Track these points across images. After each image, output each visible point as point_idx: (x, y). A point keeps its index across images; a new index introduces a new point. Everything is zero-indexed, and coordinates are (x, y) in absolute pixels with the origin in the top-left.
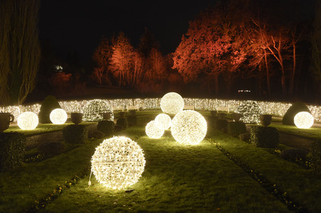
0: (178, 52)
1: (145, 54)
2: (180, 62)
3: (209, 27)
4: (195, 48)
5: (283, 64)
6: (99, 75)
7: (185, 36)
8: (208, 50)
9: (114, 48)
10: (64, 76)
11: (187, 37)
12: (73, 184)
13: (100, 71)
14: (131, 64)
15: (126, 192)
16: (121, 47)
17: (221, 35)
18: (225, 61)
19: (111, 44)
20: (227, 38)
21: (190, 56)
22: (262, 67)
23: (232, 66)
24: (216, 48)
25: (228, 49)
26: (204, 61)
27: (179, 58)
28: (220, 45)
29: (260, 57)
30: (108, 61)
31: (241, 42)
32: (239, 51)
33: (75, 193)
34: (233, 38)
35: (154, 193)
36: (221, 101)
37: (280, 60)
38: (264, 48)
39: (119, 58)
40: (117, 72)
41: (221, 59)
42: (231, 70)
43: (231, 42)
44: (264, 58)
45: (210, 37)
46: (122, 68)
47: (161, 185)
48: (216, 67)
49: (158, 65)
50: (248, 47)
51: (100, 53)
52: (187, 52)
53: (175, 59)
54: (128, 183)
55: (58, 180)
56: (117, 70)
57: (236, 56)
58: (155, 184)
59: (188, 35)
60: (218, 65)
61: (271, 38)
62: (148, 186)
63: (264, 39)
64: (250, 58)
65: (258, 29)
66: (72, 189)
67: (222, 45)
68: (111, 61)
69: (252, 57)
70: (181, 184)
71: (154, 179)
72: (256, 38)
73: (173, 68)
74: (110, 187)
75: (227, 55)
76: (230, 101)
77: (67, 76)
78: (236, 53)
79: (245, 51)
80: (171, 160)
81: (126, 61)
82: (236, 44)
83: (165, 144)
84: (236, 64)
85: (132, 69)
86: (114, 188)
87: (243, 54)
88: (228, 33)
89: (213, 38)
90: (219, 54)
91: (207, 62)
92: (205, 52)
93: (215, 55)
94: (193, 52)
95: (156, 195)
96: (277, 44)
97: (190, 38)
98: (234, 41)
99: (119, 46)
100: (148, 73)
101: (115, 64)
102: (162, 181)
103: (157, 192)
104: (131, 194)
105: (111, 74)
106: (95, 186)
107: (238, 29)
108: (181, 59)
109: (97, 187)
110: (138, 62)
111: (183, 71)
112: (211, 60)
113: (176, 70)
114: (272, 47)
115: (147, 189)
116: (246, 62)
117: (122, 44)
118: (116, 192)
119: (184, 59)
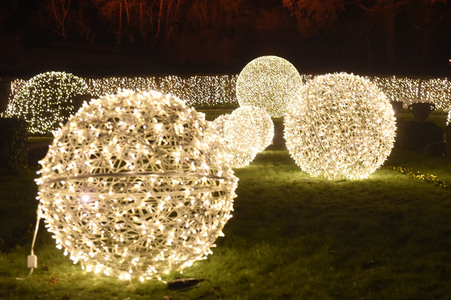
6: (60, 12)
15: (172, 286)
36: (408, 83)
40: (112, 5)
47: (294, 269)
54: (174, 257)
58: (272, 267)
62: (247, 272)
70: (366, 266)
71: (263, 252)
74: (108, 272)
76: (433, 82)
80: (301, 208)
83: (267, 178)
86: (125, 277)
95: (286, 297)
100: (200, 8)
103: (287, 289)
104: (192, 292)
105: (92, 10)
106: (54, 271)
109: (62, 276)
115: (245, 280)
118: (132, 287)
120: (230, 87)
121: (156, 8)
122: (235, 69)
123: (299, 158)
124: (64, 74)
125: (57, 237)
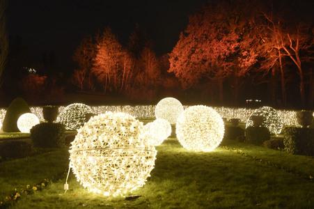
0: (176, 52)
1: (136, 54)
2: (178, 64)
3: (212, 23)
4: (196, 47)
5: (302, 66)
6: (81, 78)
7: (184, 33)
8: (211, 51)
9: (98, 47)
10: (37, 78)
11: (187, 35)
12: (40, 189)
13: (82, 73)
14: (120, 66)
15: (127, 199)
16: (108, 45)
17: (227, 33)
18: (232, 64)
19: (95, 42)
20: (234, 37)
21: (189, 57)
22: (276, 71)
23: (241, 69)
24: (220, 48)
25: (236, 49)
26: (207, 63)
27: (176, 59)
28: (225, 44)
29: (274, 59)
30: (91, 62)
31: (251, 40)
32: (249, 51)
33: (41, 200)
34: (241, 36)
35: (173, 201)
36: (229, 110)
37: (298, 63)
38: (279, 48)
39: (104, 59)
40: (103, 75)
41: (227, 61)
42: (239, 74)
43: (239, 41)
44: (278, 60)
45: (213, 35)
46: (107, 71)
47: (181, 192)
48: (221, 71)
49: (151, 68)
50: (260, 47)
51: (82, 53)
52: (185, 53)
53: (171, 60)
54: (129, 186)
55: (16, 184)
56: (102, 72)
57: (245, 57)
58: (171, 191)
59: (188, 32)
60: (223, 68)
61: (287, 37)
62: (160, 193)
63: (279, 38)
64: (261, 59)
65: (270, 24)
66: (38, 195)
67: (228, 44)
68: (94, 62)
69: (264, 59)
70: (213, 191)
71: (167, 183)
72: (268, 36)
73: (170, 71)
74: (100, 192)
75: (234, 56)
76: (239, 110)
77: (41, 78)
78: (244, 54)
79: (256, 52)
80: (184, 164)
81: (113, 63)
82: (245, 43)
83: (168, 150)
84: (245, 67)
85: (120, 72)
86: (107, 194)
87: (254, 55)
88: (236, 31)
89: (218, 36)
90: (225, 55)
91: (210, 64)
92: (208, 53)
93: (220, 56)
94: (193, 52)
95: (178, 204)
96: (294, 43)
97: (190, 36)
98: (243, 40)
99: (104, 44)
100: (140, 77)
101: (99, 66)
102: (181, 186)
103: (178, 201)
104: (136, 202)
105: (94, 78)
106: (76, 191)
107: (247, 26)
108: (178, 62)
109: (79, 193)
110: (127, 64)
111: (181, 75)
112: (215, 62)
113: (173, 74)
114: (288, 47)
115: (159, 196)
116: (256, 65)
117: (108, 42)
118: (110, 199)
119: (183, 60)
120: (152, 110)
121: (122, 77)
122: (155, 103)
123: (182, 142)
124: (82, 105)
125: (78, 176)
